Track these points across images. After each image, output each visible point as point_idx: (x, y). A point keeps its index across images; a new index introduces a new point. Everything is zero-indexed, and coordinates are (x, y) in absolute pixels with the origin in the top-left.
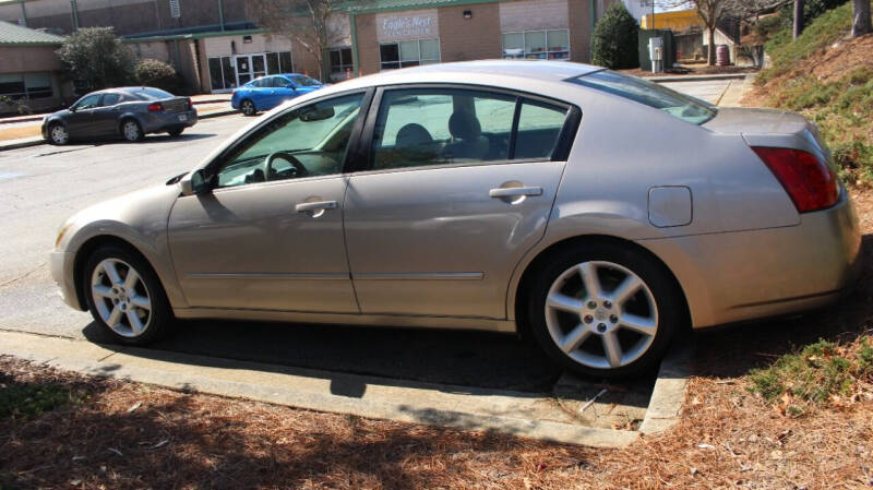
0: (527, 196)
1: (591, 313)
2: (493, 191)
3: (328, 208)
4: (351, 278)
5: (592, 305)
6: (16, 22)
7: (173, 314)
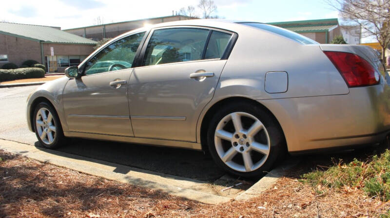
0: (207, 77)
1: (237, 140)
2: (192, 75)
3: (123, 84)
4: (130, 118)
5: (237, 136)
6: (82, 36)
7: (63, 134)
